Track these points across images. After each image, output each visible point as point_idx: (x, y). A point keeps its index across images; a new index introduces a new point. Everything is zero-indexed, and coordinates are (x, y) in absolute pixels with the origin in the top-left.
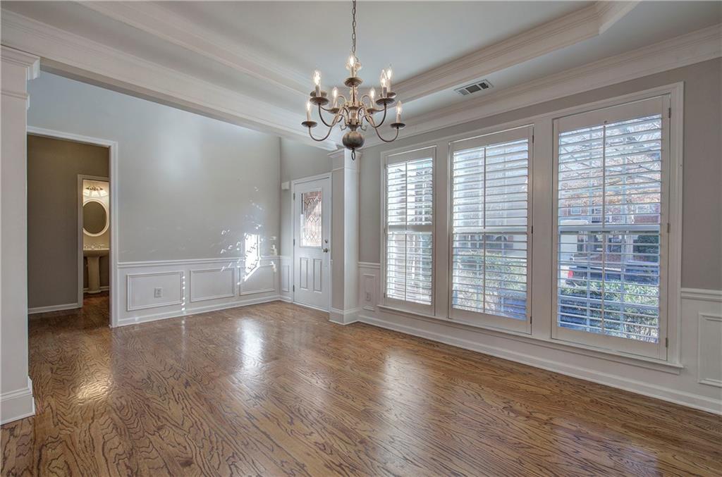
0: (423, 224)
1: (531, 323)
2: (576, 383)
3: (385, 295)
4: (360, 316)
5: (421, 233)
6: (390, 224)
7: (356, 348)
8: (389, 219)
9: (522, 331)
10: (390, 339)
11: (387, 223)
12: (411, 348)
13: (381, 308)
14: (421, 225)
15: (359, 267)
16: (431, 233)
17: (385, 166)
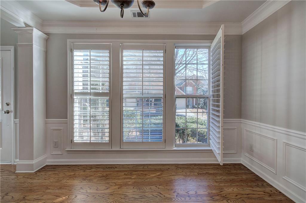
0: (101, 92)
1: (165, 142)
2: (186, 167)
3: (72, 141)
4: (48, 160)
5: (99, 98)
6: (75, 91)
7: (57, 191)
8: (75, 88)
9: (161, 147)
10: (82, 173)
11: (73, 90)
12: (100, 175)
13: (68, 151)
14: (99, 93)
15: (46, 123)
16: (108, 98)
17: (72, 51)
